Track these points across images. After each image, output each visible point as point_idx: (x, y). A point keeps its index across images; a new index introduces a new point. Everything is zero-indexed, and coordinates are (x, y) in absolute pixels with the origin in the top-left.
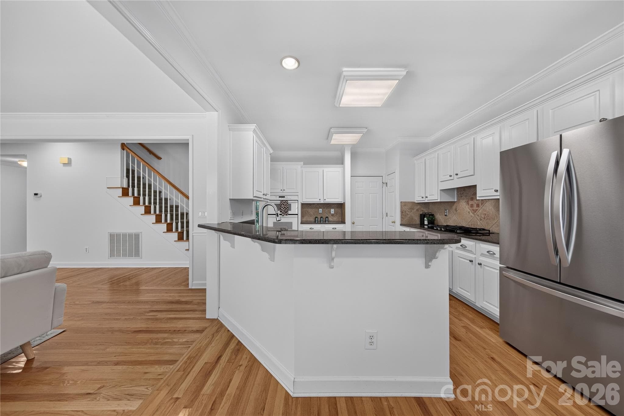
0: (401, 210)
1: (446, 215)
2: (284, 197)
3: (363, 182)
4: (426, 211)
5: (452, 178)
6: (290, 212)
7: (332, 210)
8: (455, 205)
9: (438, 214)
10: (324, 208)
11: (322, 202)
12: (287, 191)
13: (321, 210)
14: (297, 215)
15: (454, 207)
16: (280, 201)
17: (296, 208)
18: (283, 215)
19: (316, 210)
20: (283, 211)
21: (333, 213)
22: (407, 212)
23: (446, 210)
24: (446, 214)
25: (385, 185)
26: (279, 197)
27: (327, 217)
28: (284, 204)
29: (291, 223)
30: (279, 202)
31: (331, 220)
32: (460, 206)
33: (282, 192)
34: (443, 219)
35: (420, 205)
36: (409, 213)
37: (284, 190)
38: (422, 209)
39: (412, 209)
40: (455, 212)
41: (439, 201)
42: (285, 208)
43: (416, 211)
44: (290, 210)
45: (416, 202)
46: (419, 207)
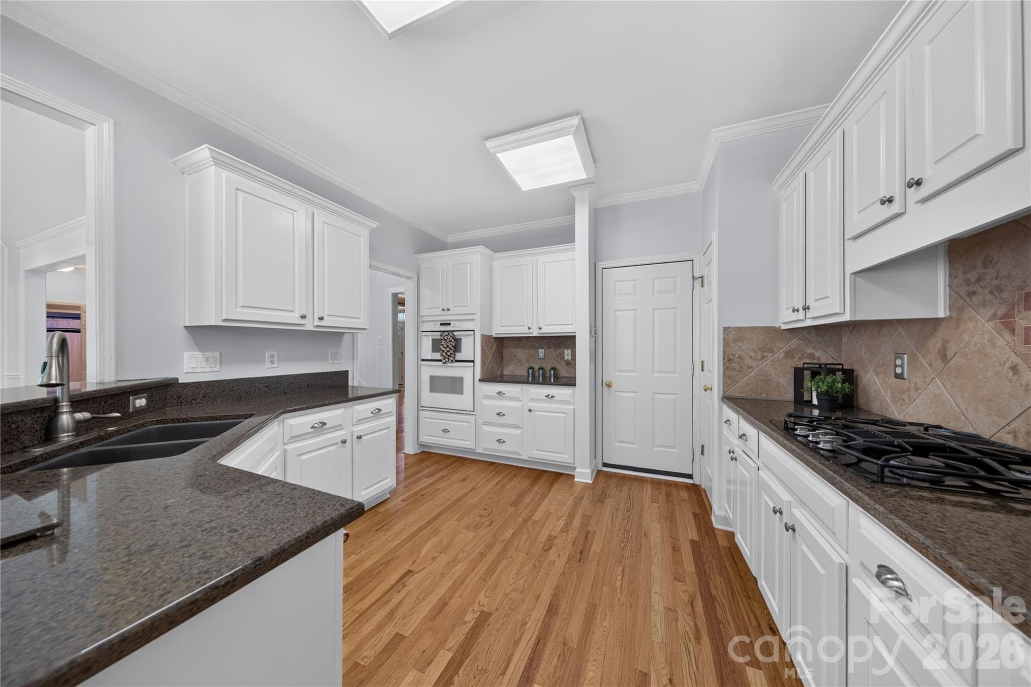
0: (724, 352)
1: (899, 376)
2: (449, 324)
3: (636, 280)
4: (824, 356)
5: (895, 208)
6: (459, 356)
7: (566, 351)
8: (941, 333)
9: (872, 370)
10: (549, 348)
11: (535, 333)
12: (453, 310)
13: (541, 352)
14: (473, 361)
15: (934, 344)
16: (439, 333)
17: (471, 348)
18: (444, 361)
19: (533, 352)
20: (444, 354)
21: (570, 358)
22: (748, 361)
23: (899, 355)
24: (899, 370)
25: (698, 283)
26: (441, 324)
27: (554, 369)
28: (446, 338)
29: (461, 379)
30: (437, 336)
31: (564, 376)
32: (966, 338)
33: (444, 313)
34: (889, 392)
35: (800, 339)
36: (754, 364)
37: (448, 310)
38: (809, 351)
39: (764, 350)
40: (939, 364)
41: (846, 318)
42: (448, 346)
43: (782, 355)
44: (460, 352)
45: (783, 327)
46: (794, 343)
